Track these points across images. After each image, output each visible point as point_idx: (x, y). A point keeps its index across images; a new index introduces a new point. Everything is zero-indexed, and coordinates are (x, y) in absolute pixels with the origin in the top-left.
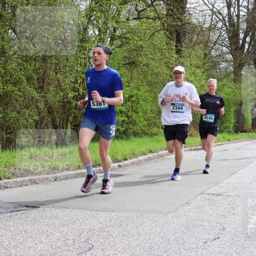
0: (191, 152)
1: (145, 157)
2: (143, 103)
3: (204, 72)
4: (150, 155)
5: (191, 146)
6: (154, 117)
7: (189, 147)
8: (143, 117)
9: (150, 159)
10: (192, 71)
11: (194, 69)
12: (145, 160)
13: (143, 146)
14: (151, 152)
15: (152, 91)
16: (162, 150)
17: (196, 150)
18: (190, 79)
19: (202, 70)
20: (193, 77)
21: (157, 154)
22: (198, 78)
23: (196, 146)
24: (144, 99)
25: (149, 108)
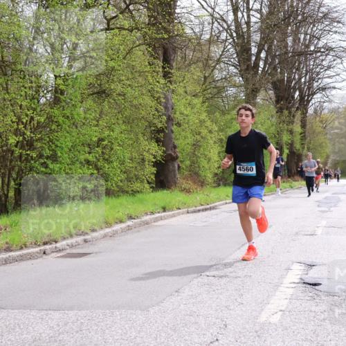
0: (188, 215)
1: (123, 225)
2: (118, 148)
3: (203, 102)
4: (130, 223)
5: (189, 207)
6: (136, 167)
7: (185, 208)
8: (119, 168)
9: (129, 228)
10: (188, 101)
11: (189, 98)
12: (123, 230)
13: (120, 210)
14: (131, 218)
15: (131, 131)
16: (146, 214)
17: (195, 212)
18: (185, 112)
19: (201, 99)
20: (189, 109)
21: (139, 220)
22: (195, 110)
23: (196, 207)
24: (120, 143)
25: (128, 155)
